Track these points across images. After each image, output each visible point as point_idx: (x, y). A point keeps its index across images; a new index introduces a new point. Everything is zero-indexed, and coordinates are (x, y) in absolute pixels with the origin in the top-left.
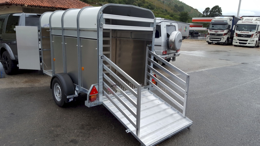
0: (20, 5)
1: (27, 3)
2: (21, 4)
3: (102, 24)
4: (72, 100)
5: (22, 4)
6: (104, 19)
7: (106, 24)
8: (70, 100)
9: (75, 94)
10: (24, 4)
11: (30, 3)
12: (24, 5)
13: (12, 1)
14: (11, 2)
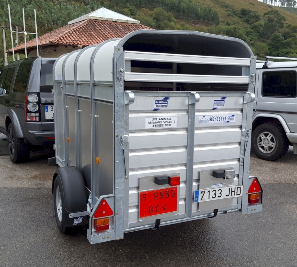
0: (71, 46)
1: (82, 42)
2: (72, 44)
3: (121, 71)
4: (80, 221)
5: (74, 43)
6: (126, 61)
7: (131, 72)
8: (75, 223)
9: (87, 210)
10: (78, 44)
11: (87, 42)
12: (77, 46)
13: (60, 41)
14: (57, 42)
